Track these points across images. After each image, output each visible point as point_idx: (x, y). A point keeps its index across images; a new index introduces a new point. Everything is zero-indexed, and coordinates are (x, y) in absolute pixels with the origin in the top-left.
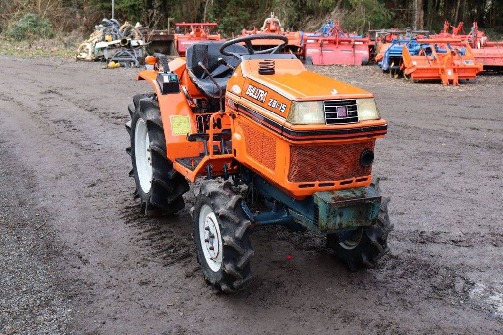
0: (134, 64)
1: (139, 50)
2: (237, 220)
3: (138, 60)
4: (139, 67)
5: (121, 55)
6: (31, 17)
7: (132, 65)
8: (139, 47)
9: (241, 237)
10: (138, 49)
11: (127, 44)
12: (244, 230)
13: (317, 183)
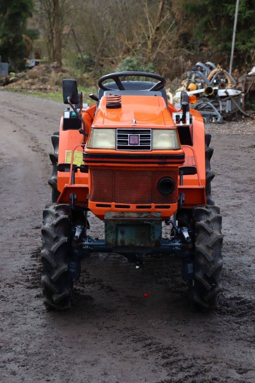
0: (217, 119)
1: (228, 101)
2: (54, 236)
3: (222, 115)
4: (223, 123)
5: (203, 108)
6: (131, 61)
7: (214, 121)
8: (227, 98)
9: (55, 251)
10: (225, 101)
11: (212, 93)
12: (59, 245)
13: (113, 204)
